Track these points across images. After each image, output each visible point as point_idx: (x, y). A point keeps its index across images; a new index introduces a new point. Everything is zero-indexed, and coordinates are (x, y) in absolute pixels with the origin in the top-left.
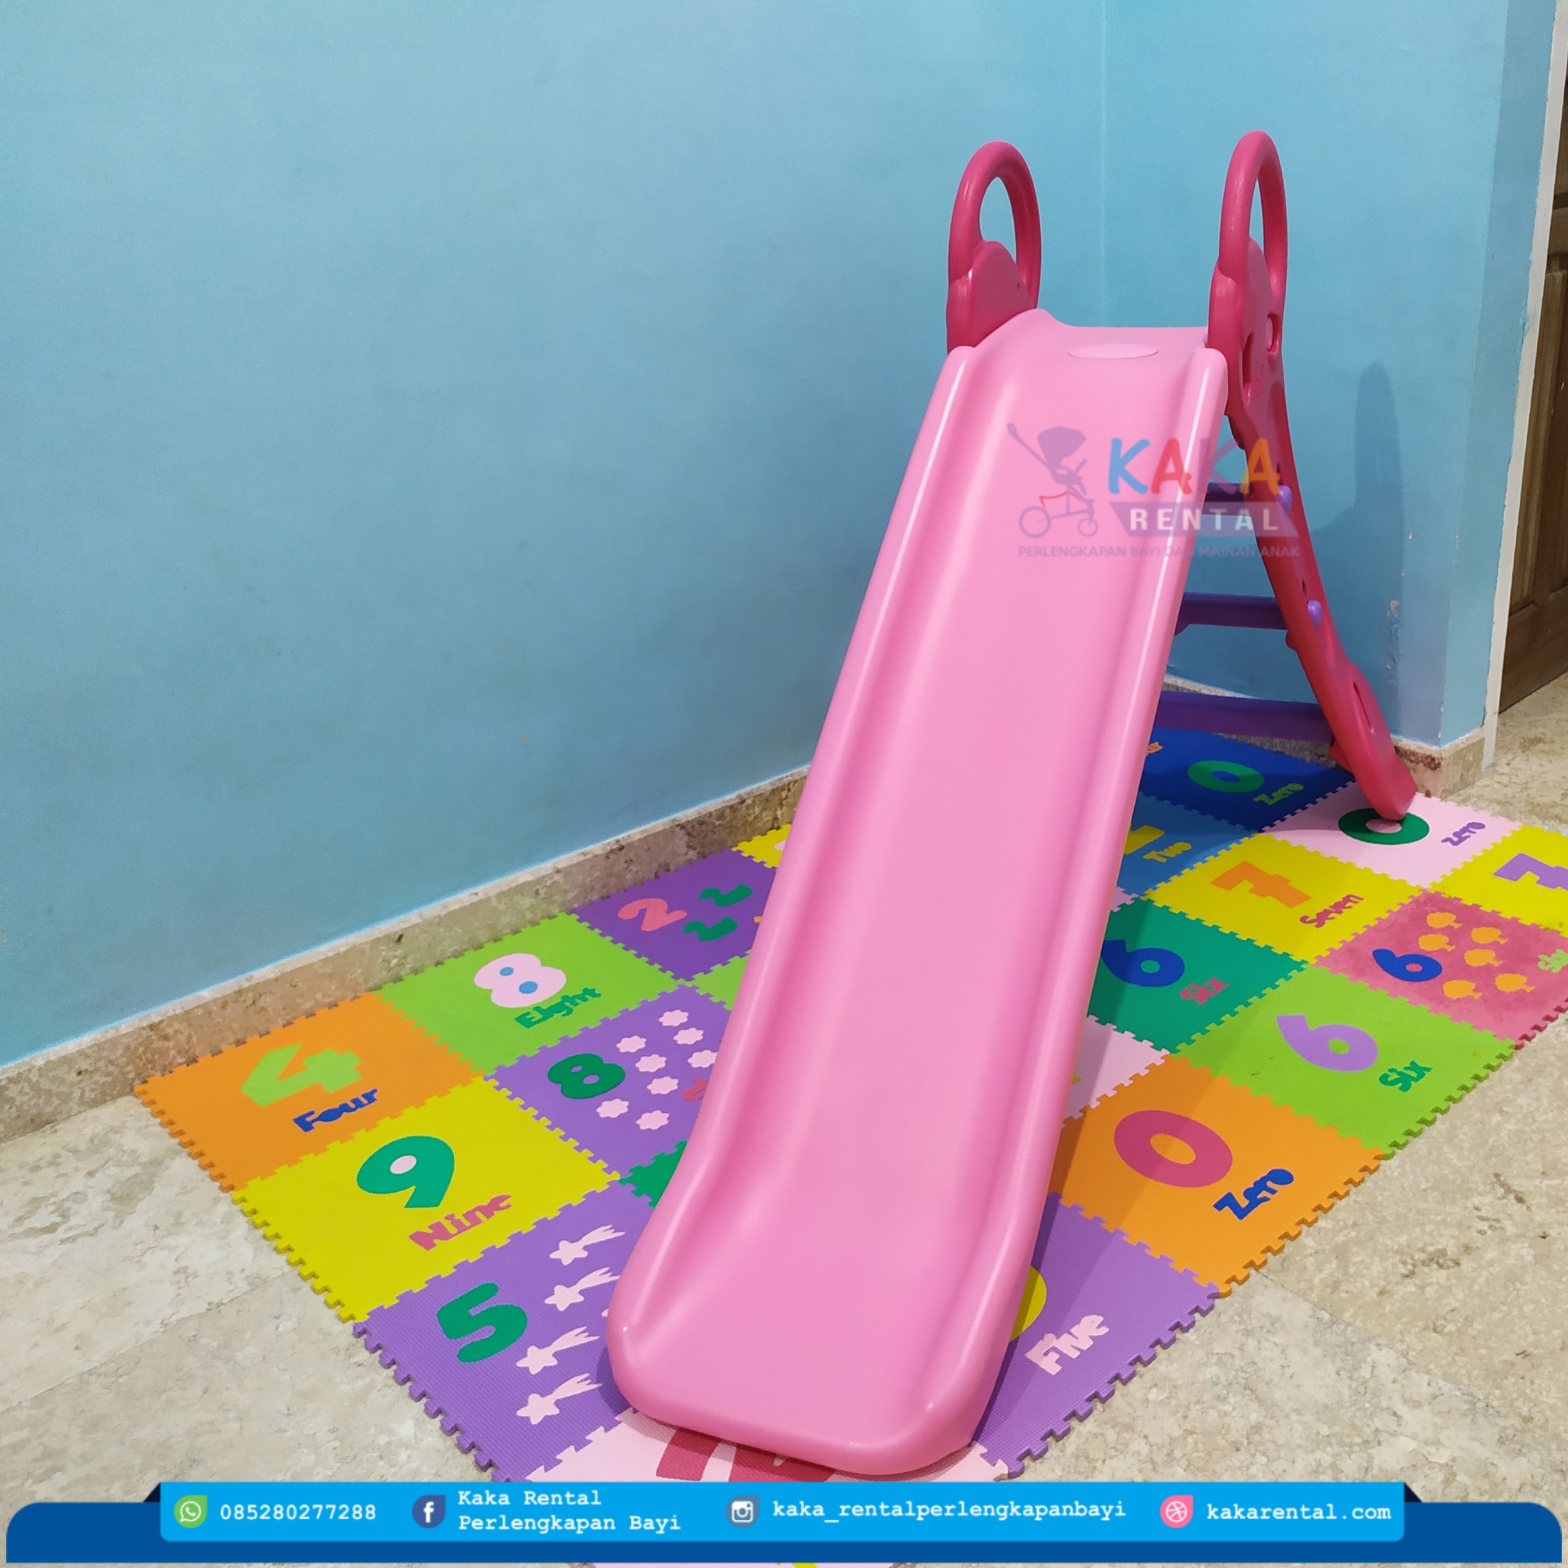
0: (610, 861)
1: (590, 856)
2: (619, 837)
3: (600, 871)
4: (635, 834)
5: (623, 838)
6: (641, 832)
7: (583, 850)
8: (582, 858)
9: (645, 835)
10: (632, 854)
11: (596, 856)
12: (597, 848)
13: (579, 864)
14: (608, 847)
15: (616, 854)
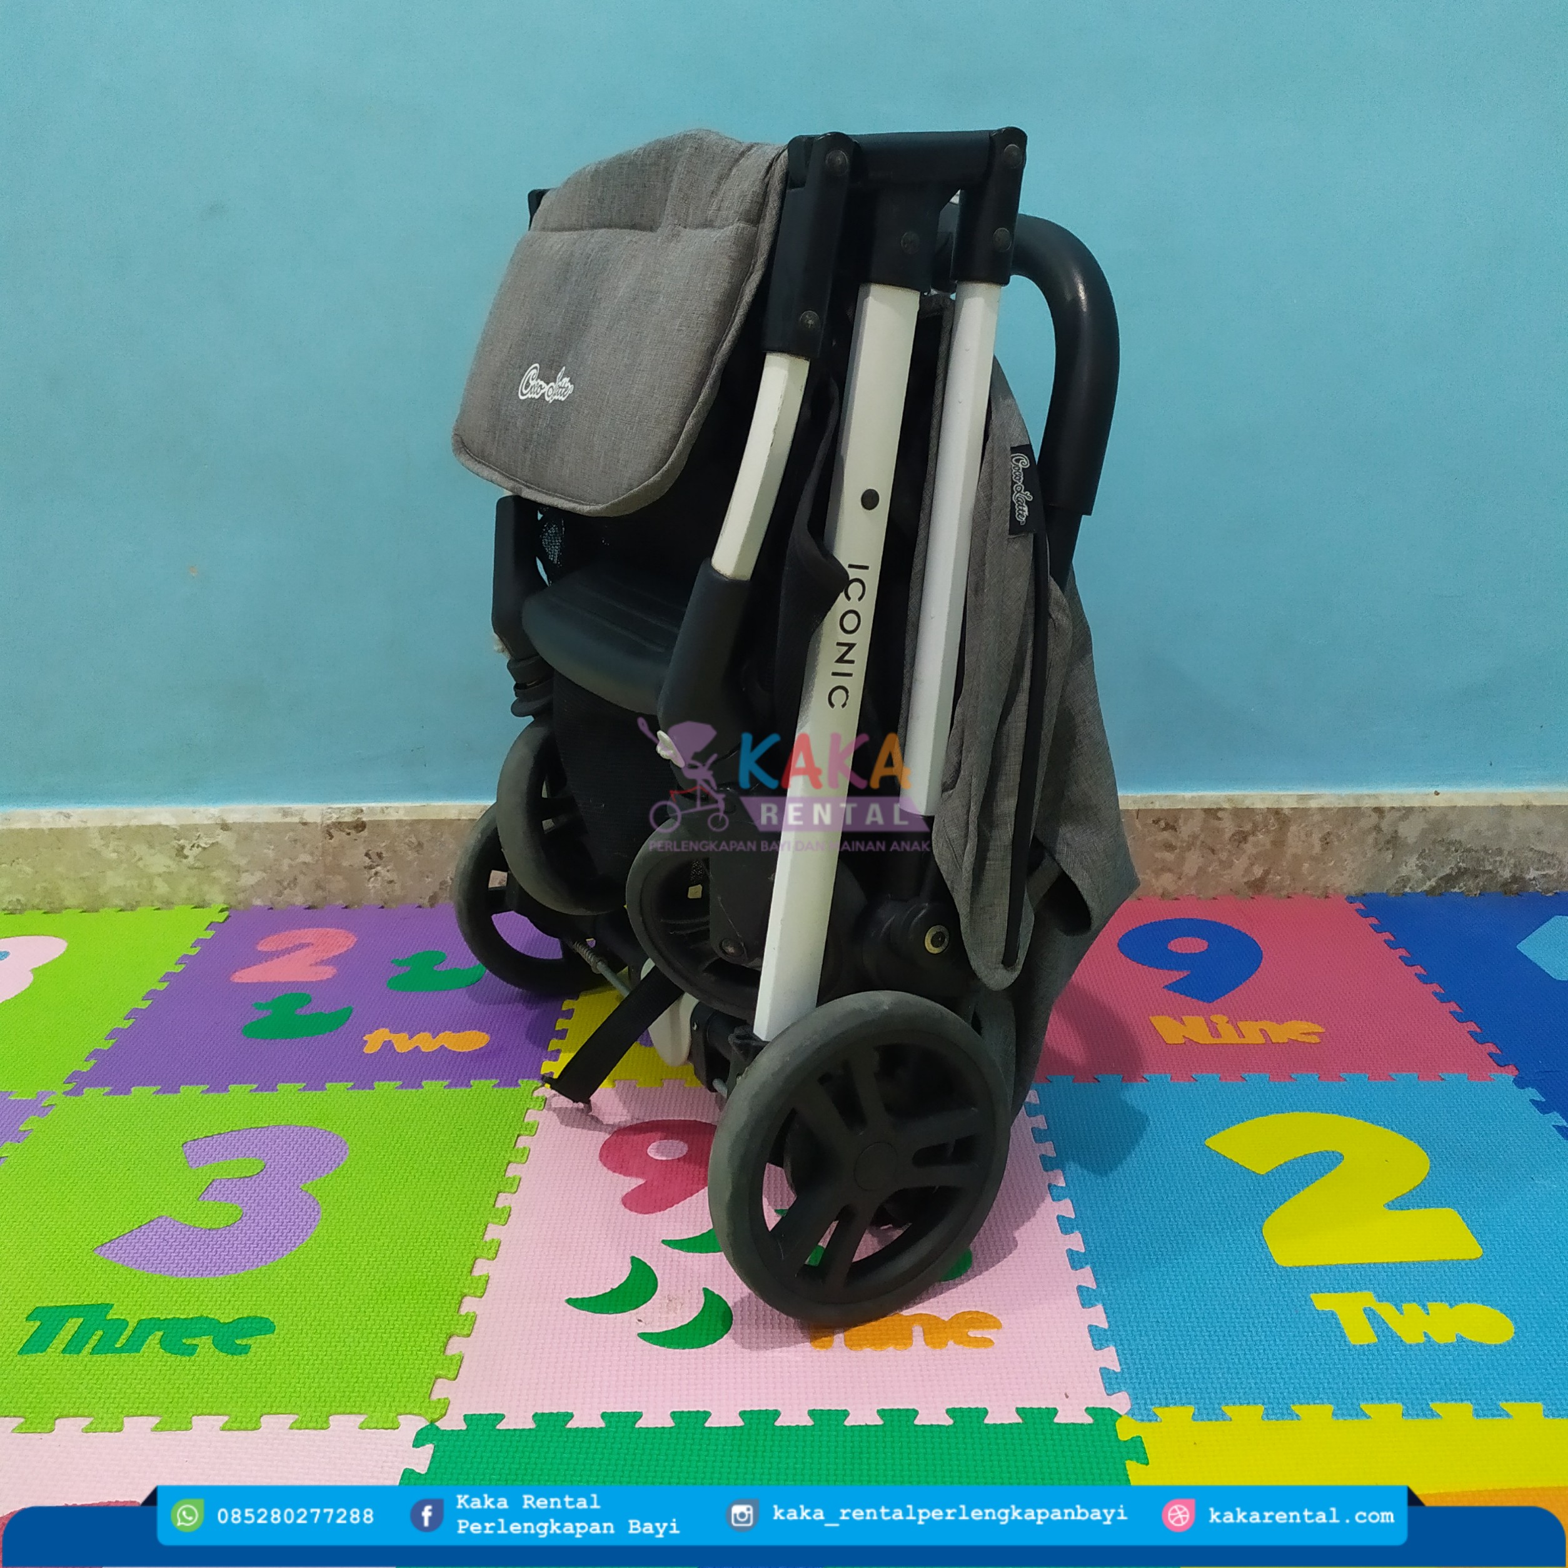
0: (334, 842)
1: (296, 820)
2: (364, 805)
3: (312, 854)
4: (397, 810)
5: (371, 810)
6: (408, 811)
7: (286, 805)
8: (278, 818)
9: (415, 818)
10: (384, 844)
11: (305, 824)
12: (314, 811)
13: (268, 826)
14: (335, 816)
15: (349, 834)
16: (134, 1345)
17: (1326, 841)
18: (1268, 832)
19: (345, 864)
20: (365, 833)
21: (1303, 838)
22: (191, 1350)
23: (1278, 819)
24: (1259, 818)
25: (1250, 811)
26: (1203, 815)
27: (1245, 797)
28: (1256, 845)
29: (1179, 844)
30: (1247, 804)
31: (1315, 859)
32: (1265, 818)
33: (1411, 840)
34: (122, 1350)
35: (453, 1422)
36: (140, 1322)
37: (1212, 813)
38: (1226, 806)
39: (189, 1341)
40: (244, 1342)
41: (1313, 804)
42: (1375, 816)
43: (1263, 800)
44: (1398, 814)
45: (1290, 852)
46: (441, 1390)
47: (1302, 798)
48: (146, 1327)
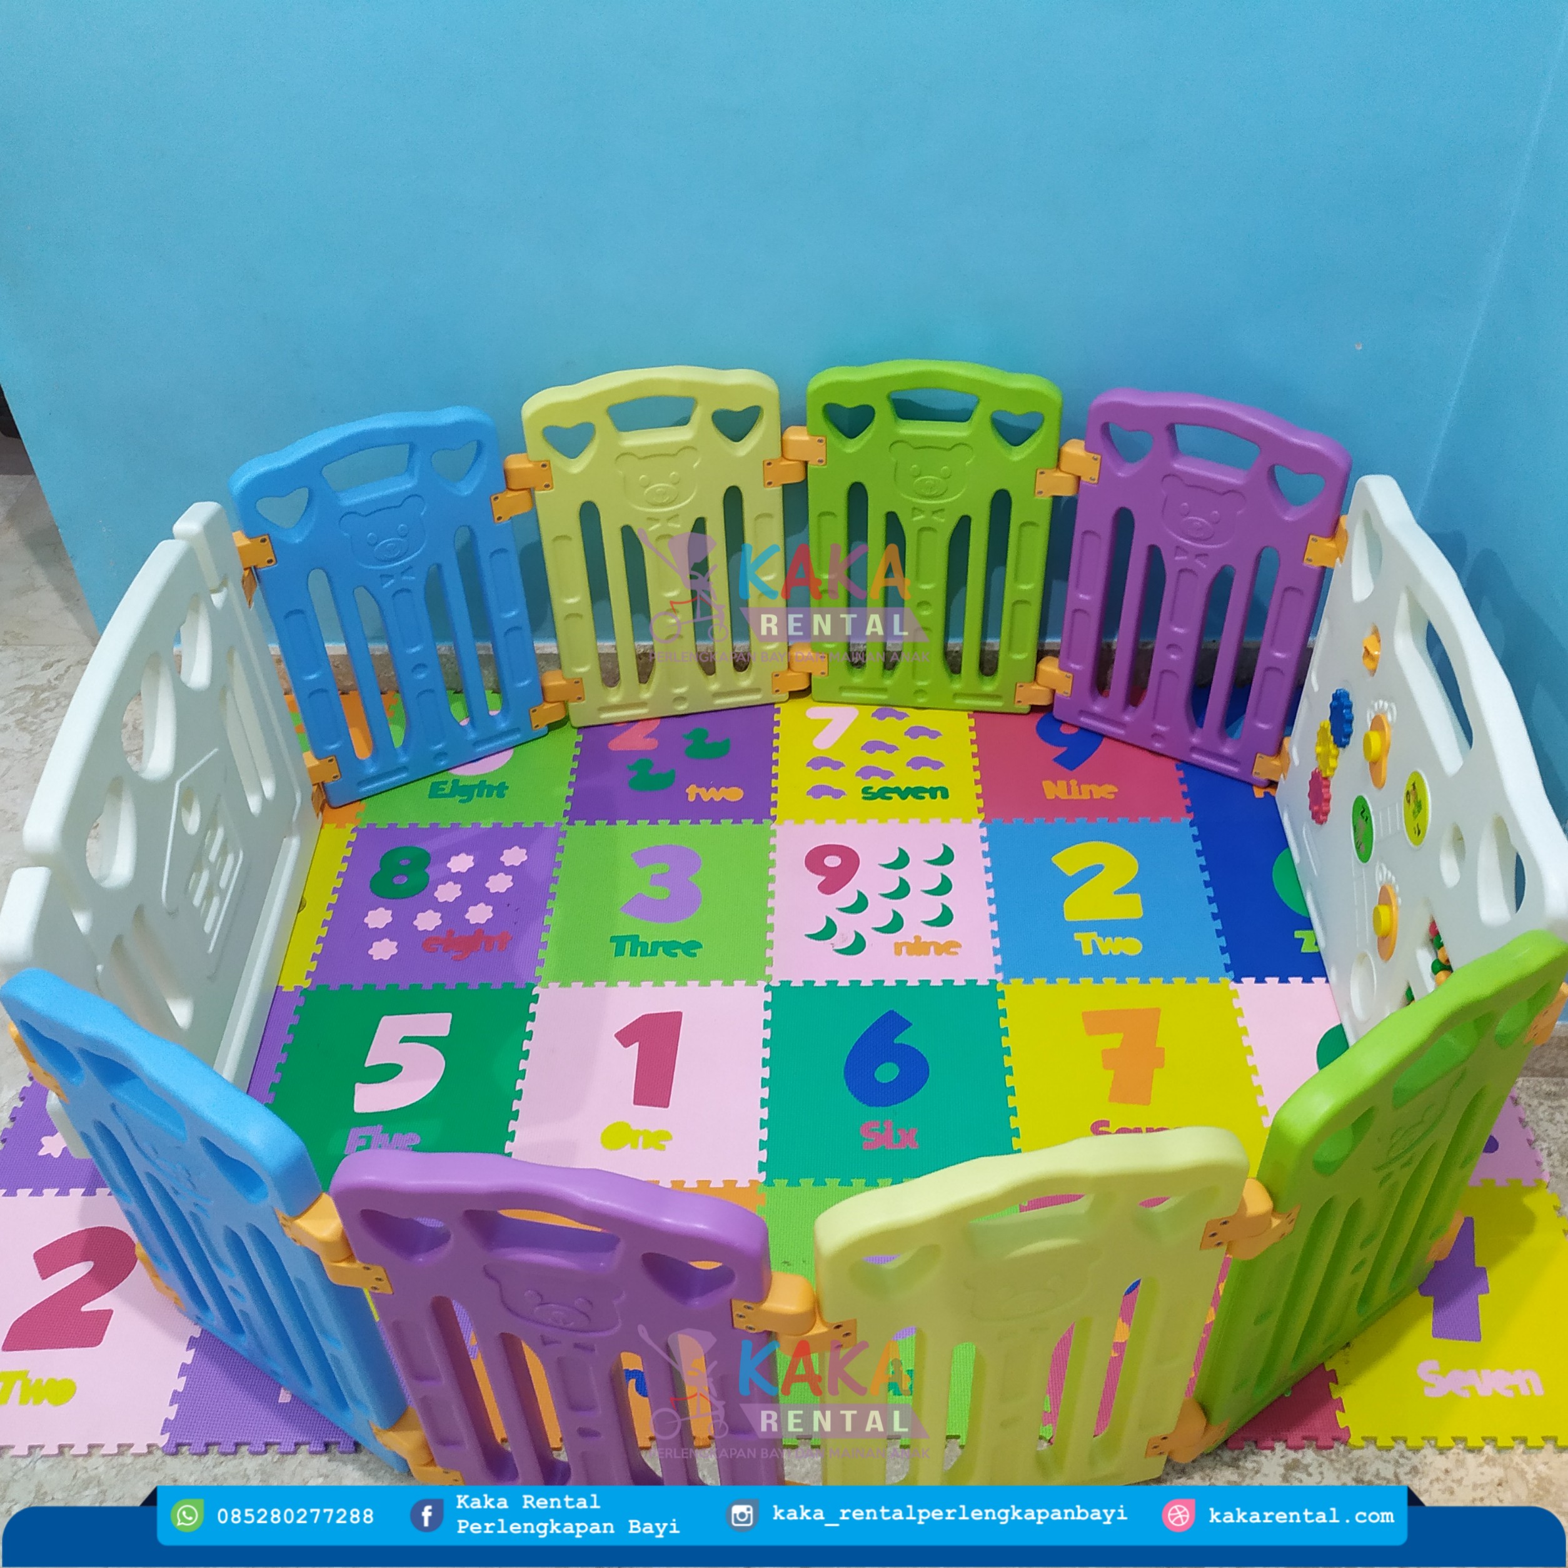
14: (642, 650)
16: (654, 953)
22: (675, 955)
34: (650, 955)
35: (775, 983)
36: (652, 943)
39: (673, 951)
40: (693, 951)
46: (768, 971)
48: (656, 945)
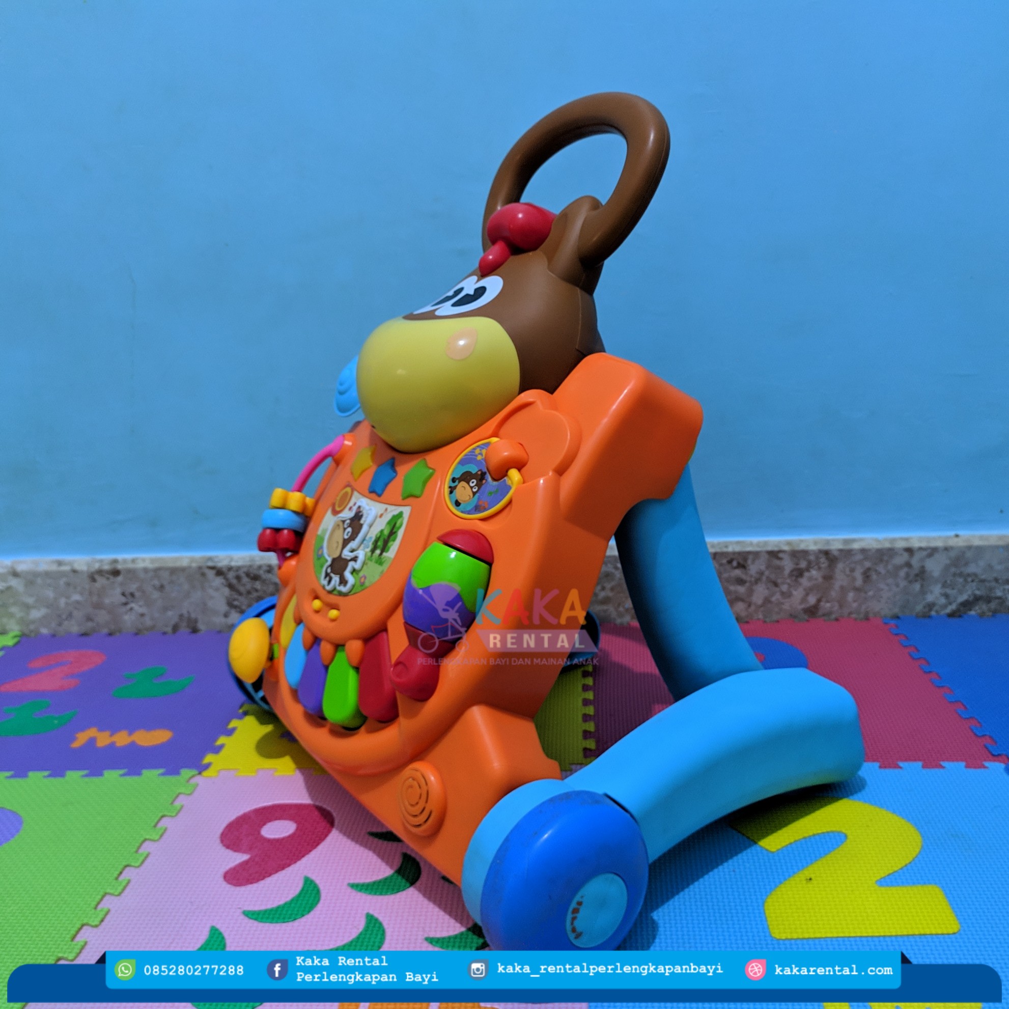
0: (98, 585)
1: (68, 568)
2: (120, 557)
3: (81, 594)
4: (144, 560)
5: (125, 561)
6: (152, 561)
7: (59, 557)
8: (54, 567)
9: (156, 565)
10: (134, 587)
11: (75, 571)
12: (82, 561)
13: (47, 573)
14: (97, 565)
15: (108, 579)
17: (866, 575)
18: (819, 568)
19: (107, 601)
20: (120, 579)
21: (848, 572)
23: (827, 559)
24: (812, 558)
25: (805, 553)
26: (767, 556)
27: (802, 541)
28: (810, 579)
29: (748, 579)
30: (802, 547)
31: (857, 590)
32: (817, 558)
33: (936, 574)
37: (774, 554)
38: (786, 548)
41: (856, 546)
42: (906, 555)
43: (816, 543)
44: (925, 553)
45: (837, 584)
47: (846, 542)
